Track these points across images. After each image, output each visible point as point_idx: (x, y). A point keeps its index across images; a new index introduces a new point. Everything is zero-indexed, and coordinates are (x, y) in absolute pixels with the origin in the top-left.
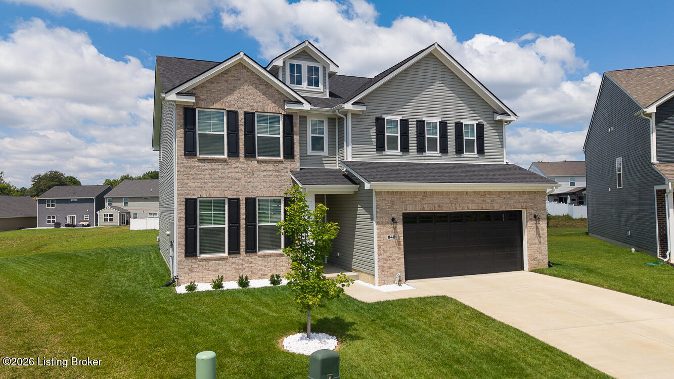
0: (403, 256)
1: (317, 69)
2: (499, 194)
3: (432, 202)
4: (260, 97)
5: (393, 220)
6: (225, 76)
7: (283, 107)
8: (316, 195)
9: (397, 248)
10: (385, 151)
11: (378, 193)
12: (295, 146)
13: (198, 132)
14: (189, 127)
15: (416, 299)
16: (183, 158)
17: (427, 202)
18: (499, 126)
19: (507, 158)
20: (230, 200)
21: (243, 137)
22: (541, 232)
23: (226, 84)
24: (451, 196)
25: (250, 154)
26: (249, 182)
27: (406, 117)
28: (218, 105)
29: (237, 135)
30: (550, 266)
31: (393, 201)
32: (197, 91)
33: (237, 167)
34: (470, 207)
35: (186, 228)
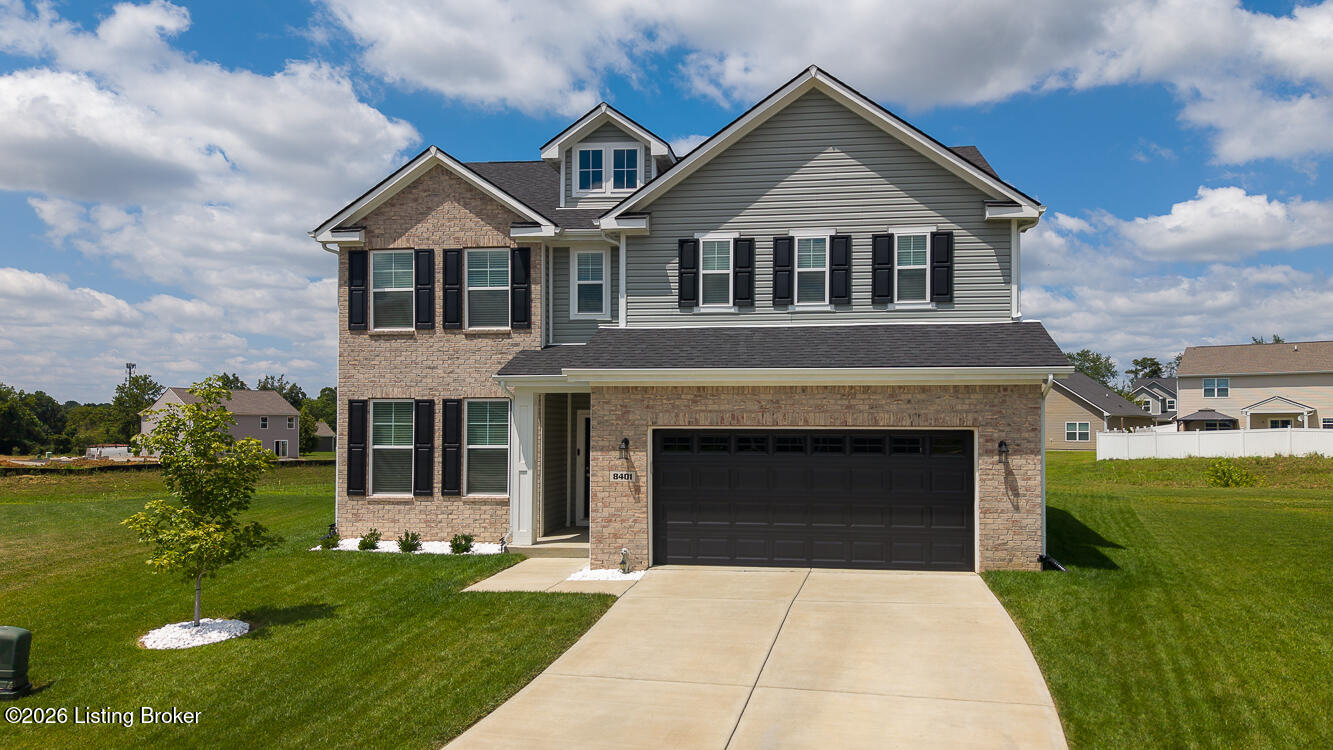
0: (645, 516)
1: (632, 154)
2: (894, 392)
3: (716, 407)
4: (471, 221)
5: (626, 442)
6: (414, 191)
9: (631, 499)
10: (698, 305)
12: (533, 305)
13: (372, 290)
14: (355, 282)
16: (348, 334)
17: (704, 408)
18: (1000, 234)
21: (441, 293)
22: (1021, 483)
23: (414, 205)
24: (763, 396)
25: (453, 321)
26: (451, 372)
27: (747, 233)
28: (401, 243)
29: (432, 291)
31: (626, 407)
32: (369, 223)
33: (431, 347)
34: (811, 421)
35: (350, 449)
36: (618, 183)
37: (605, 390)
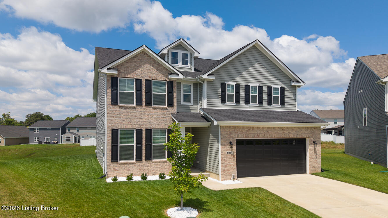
0: (236, 164)
1: (187, 55)
2: (293, 129)
3: (253, 133)
4: (154, 71)
5: (230, 143)
6: (135, 59)
7: (167, 77)
8: (185, 128)
9: (232, 159)
10: (226, 102)
11: (222, 127)
12: (174, 99)
13: (119, 91)
14: (114, 88)
15: (243, 189)
16: (111, 106)
17: (250, 133)
18: (294, 89)
19: (298, 108)
20: (137, 130)
21: (145, 94)
22: (317, 151)
23: (135, 63)
24: (264, 130)
25: (148, 104)
26: (148, 120)
27: (239, 83)
28: (130, 76)
29: (141, 93)
30: (322, 171)
31: (230, 132)
32: (119, 68)
33: (141, 111)
34: (276, 136)
35: (112, 146)
36: (183, 63)
37: (225, 127)
